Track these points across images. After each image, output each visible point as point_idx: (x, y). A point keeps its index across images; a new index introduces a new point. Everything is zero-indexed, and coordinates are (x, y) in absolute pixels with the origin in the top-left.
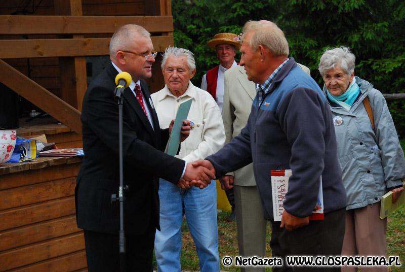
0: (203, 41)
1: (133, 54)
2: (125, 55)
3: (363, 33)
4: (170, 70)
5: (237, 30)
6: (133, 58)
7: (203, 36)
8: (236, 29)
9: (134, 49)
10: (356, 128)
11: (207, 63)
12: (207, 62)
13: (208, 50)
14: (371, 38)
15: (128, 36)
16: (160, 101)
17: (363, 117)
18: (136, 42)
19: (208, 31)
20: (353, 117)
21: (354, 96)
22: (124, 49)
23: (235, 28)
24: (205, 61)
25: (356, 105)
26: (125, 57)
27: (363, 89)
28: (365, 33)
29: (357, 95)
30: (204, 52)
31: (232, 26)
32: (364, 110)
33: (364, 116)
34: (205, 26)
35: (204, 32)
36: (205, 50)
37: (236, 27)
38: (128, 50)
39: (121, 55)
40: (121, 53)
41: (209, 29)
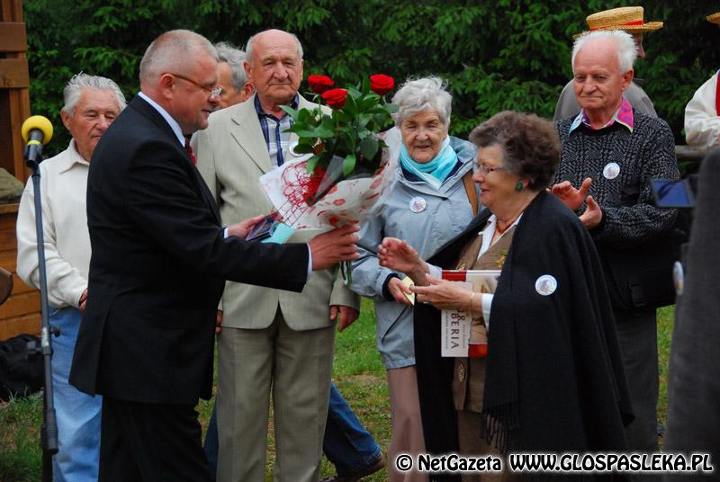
0: (43, 73)
1: (190, 84)
2: (174, 83)
3: (328, 66)
4: (92, 116)
5: (107, 55)
6: (190, 91)
7: (43, 65)
8: (105, 53)
9: (195, 74)
10: (448, 219)
11: (52, 112)
12: (50, 111)
13: (52, 89)
14: (343, 76)
15: (186, 49)
16: (61, 173)
17: (459, 202)
18: (198, 62)
19: (52, 56)
20: (444, 199)
21: (448, 165)
22: (177, 71)
23: (102, 52)
24: (48, 109)
25: (453, 180)
26: (174, 87)
27: (464, 156)
28: (331, 66)
29: (454, 165)
30: (44, 93)
31: (97, 49)
32: (463, 190)
33: (460, 200)
34: (44, 46)
35: (45, 57)
36: (46, 90)
37: (104, 49)
38: (183, 74)
39: (168, 82)
40: (170, 78)
41: (54, 52)
